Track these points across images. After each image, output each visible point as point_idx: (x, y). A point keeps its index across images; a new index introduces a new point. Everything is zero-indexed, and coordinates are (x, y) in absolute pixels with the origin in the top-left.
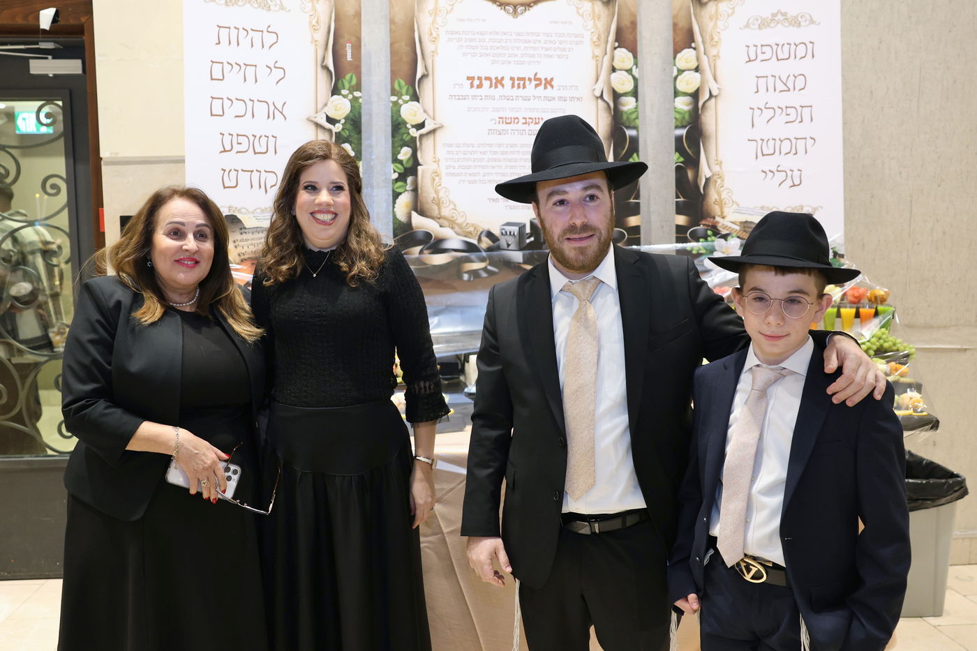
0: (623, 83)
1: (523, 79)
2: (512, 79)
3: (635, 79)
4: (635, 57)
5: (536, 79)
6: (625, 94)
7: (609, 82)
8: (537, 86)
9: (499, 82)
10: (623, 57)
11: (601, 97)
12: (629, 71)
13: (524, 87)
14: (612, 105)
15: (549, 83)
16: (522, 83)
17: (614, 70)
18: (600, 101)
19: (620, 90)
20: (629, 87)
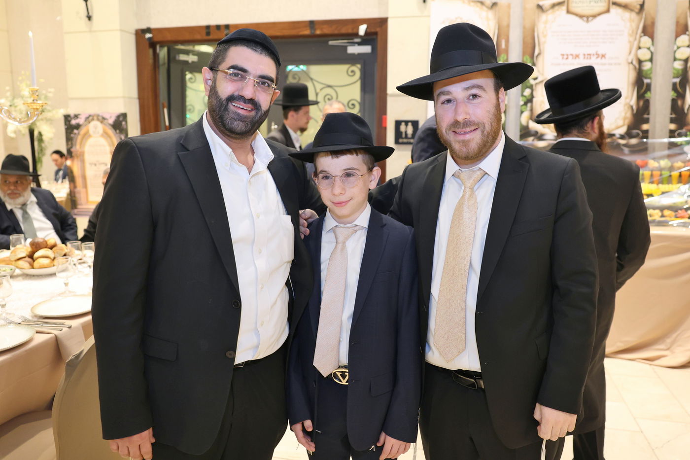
0: (644, 55)
1: (590, 55)
2: (584, 55)
3: (652, 53)
4: (653, 40)
5: (597, 54)
6: (646, 61)
7: (636, 55)
8: (597, 58)
9: (577, 56)
10: (646, 41)
11: (632, 63)
12: (649, 49)
13: (590, 58)
14: (637, 66)
15: (603, 56)
16: (589, 57)
17: (640, 48)
18: (631, 65)
19: (642, 58)
20: (648, 56)
